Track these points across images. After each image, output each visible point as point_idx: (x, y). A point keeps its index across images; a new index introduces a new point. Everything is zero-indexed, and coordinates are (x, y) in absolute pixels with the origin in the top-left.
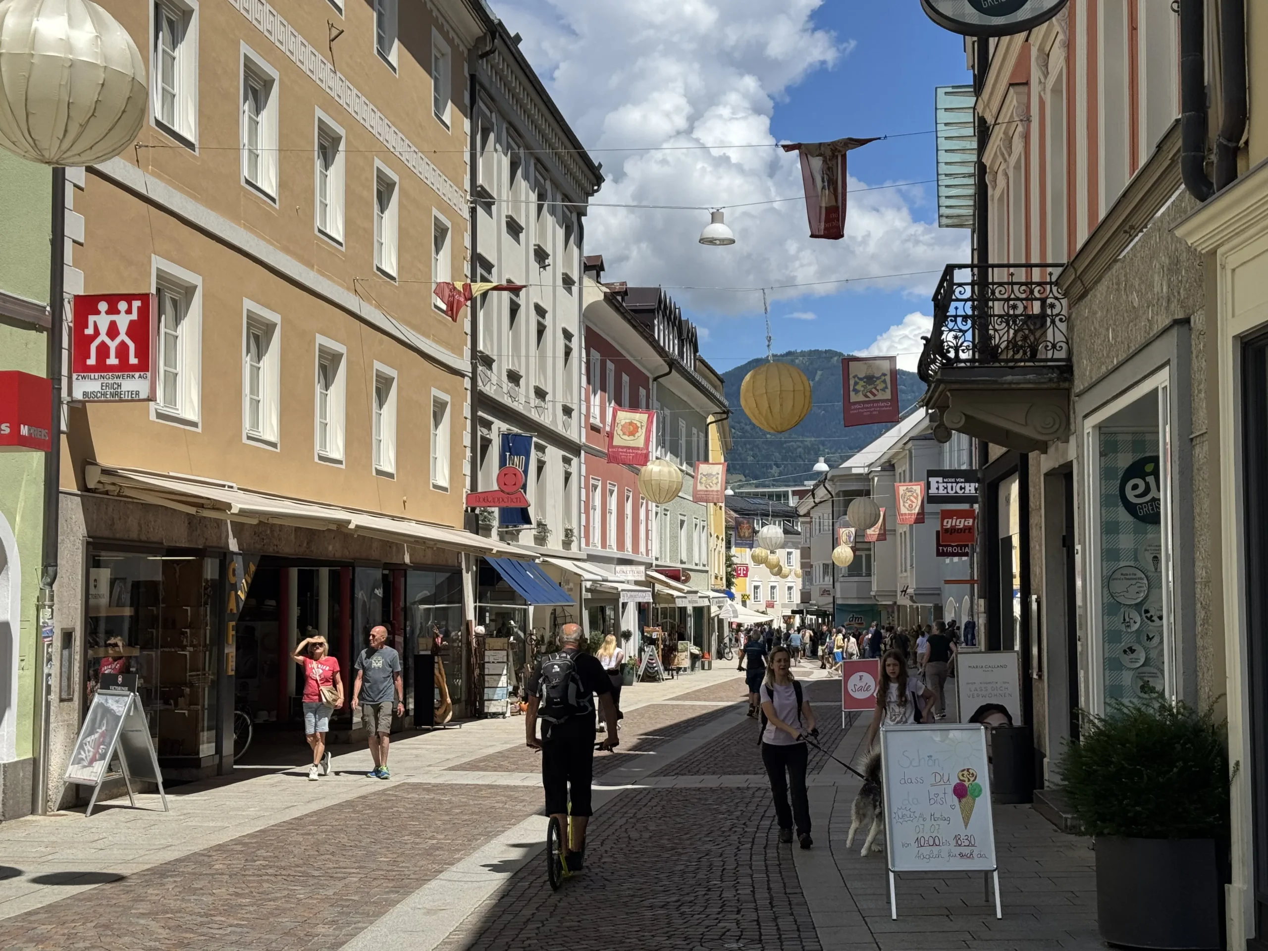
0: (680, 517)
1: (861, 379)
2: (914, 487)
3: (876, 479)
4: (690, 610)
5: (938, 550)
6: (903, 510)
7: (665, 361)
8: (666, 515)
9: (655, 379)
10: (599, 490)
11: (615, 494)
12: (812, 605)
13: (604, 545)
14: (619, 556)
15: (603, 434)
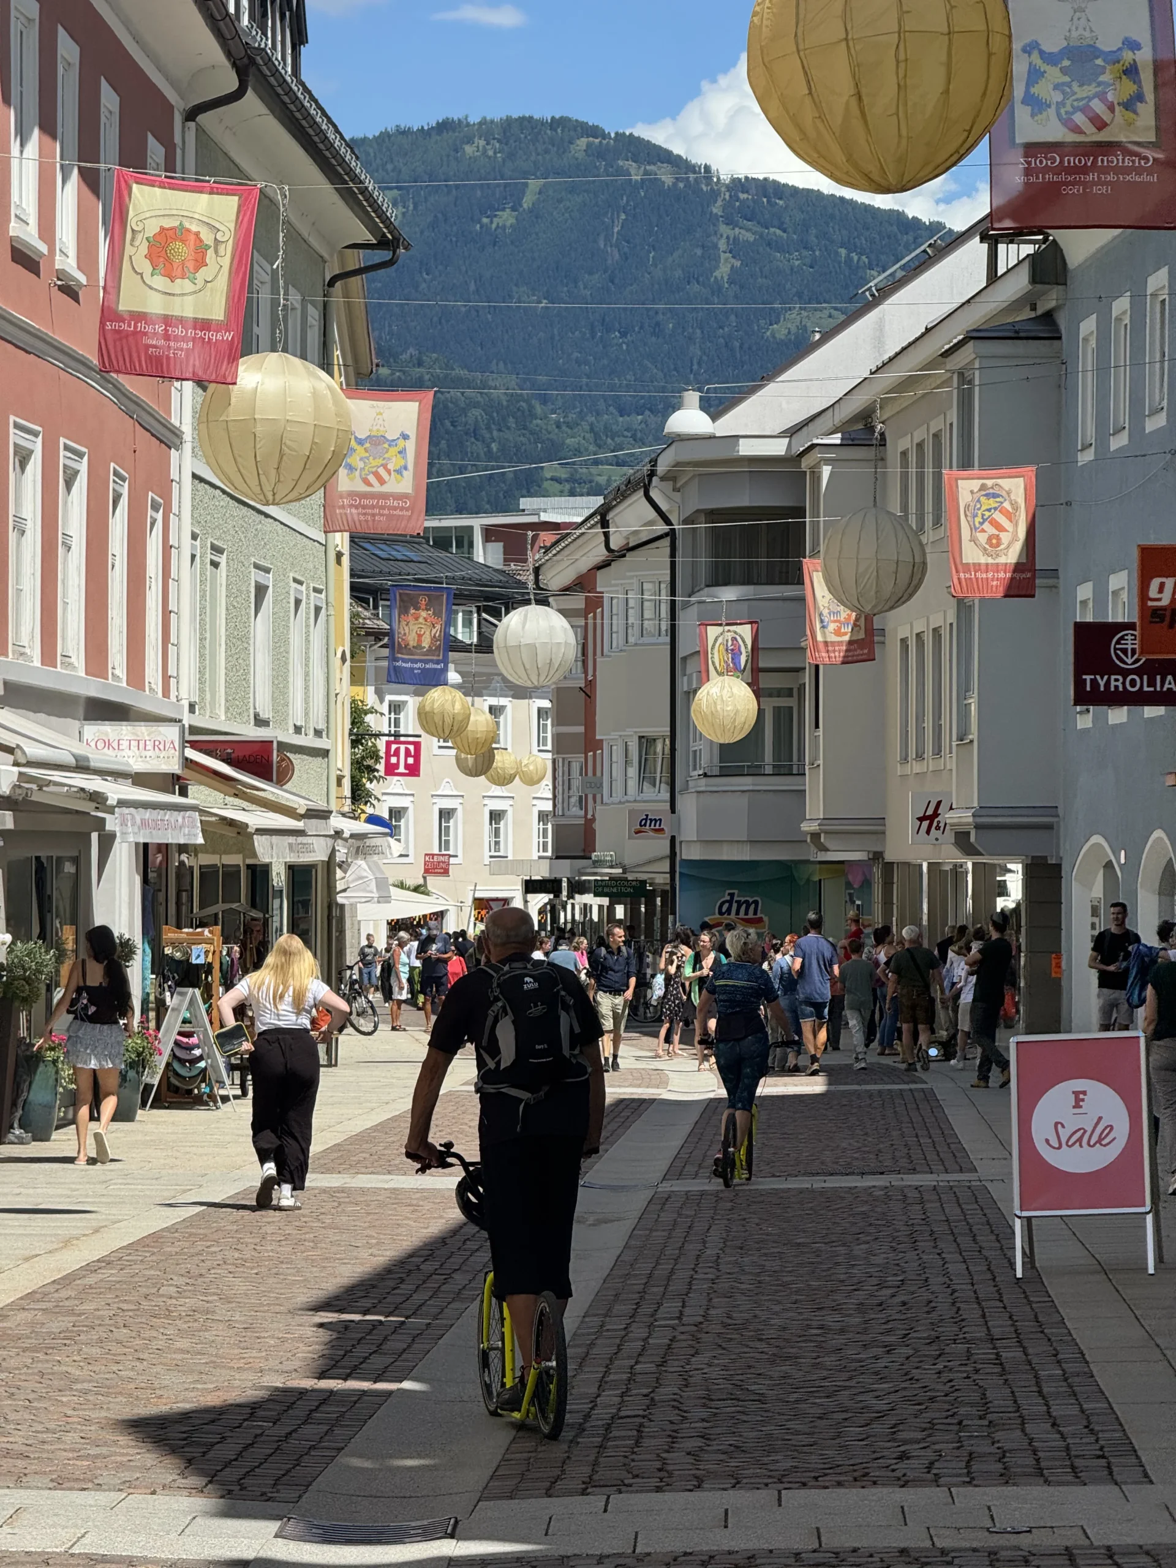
0: (255, 576)
1: (1050, 59)
2: (1005, 483)
3: (826, 471)
4: (279, 878)
5: (1079, 684)
6: (971, 554)
7: (229, 54)
8: (215, 564)
9: (191, 115)
10: (35, 466)
11: (81, 483)
12: (598, 863)
13: (49, 654)
14: (93, 693)
15: (47, 278)
